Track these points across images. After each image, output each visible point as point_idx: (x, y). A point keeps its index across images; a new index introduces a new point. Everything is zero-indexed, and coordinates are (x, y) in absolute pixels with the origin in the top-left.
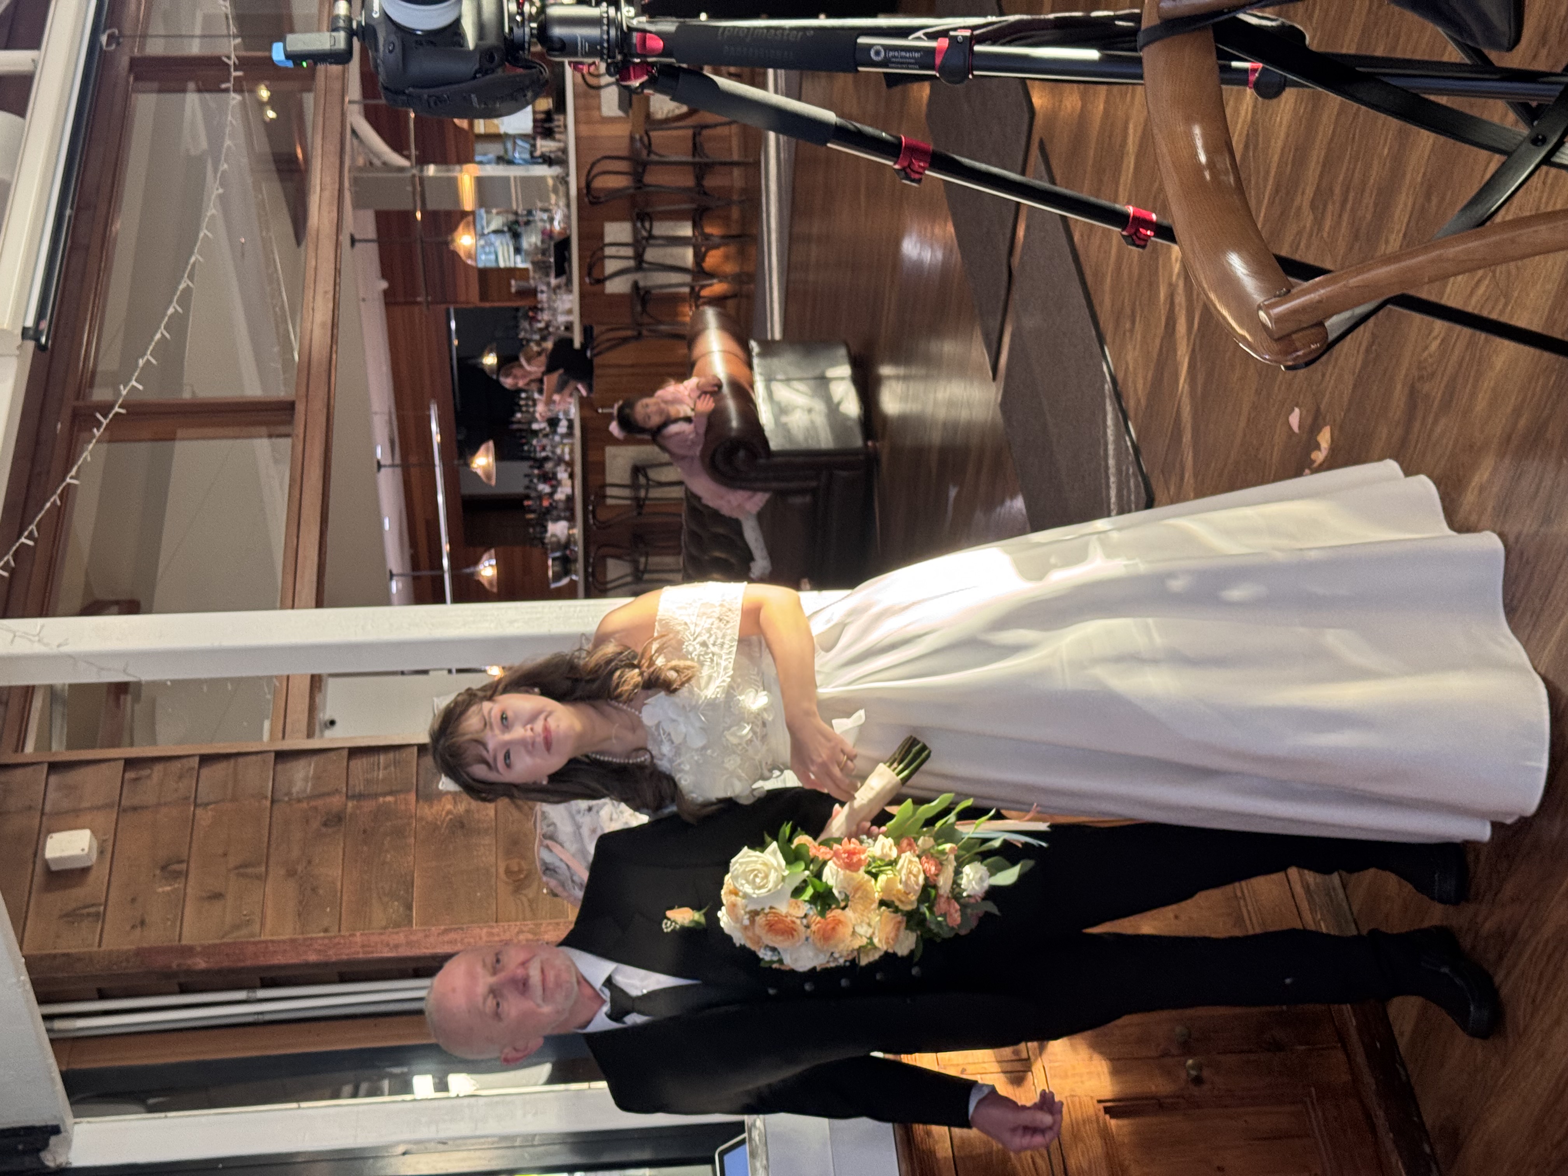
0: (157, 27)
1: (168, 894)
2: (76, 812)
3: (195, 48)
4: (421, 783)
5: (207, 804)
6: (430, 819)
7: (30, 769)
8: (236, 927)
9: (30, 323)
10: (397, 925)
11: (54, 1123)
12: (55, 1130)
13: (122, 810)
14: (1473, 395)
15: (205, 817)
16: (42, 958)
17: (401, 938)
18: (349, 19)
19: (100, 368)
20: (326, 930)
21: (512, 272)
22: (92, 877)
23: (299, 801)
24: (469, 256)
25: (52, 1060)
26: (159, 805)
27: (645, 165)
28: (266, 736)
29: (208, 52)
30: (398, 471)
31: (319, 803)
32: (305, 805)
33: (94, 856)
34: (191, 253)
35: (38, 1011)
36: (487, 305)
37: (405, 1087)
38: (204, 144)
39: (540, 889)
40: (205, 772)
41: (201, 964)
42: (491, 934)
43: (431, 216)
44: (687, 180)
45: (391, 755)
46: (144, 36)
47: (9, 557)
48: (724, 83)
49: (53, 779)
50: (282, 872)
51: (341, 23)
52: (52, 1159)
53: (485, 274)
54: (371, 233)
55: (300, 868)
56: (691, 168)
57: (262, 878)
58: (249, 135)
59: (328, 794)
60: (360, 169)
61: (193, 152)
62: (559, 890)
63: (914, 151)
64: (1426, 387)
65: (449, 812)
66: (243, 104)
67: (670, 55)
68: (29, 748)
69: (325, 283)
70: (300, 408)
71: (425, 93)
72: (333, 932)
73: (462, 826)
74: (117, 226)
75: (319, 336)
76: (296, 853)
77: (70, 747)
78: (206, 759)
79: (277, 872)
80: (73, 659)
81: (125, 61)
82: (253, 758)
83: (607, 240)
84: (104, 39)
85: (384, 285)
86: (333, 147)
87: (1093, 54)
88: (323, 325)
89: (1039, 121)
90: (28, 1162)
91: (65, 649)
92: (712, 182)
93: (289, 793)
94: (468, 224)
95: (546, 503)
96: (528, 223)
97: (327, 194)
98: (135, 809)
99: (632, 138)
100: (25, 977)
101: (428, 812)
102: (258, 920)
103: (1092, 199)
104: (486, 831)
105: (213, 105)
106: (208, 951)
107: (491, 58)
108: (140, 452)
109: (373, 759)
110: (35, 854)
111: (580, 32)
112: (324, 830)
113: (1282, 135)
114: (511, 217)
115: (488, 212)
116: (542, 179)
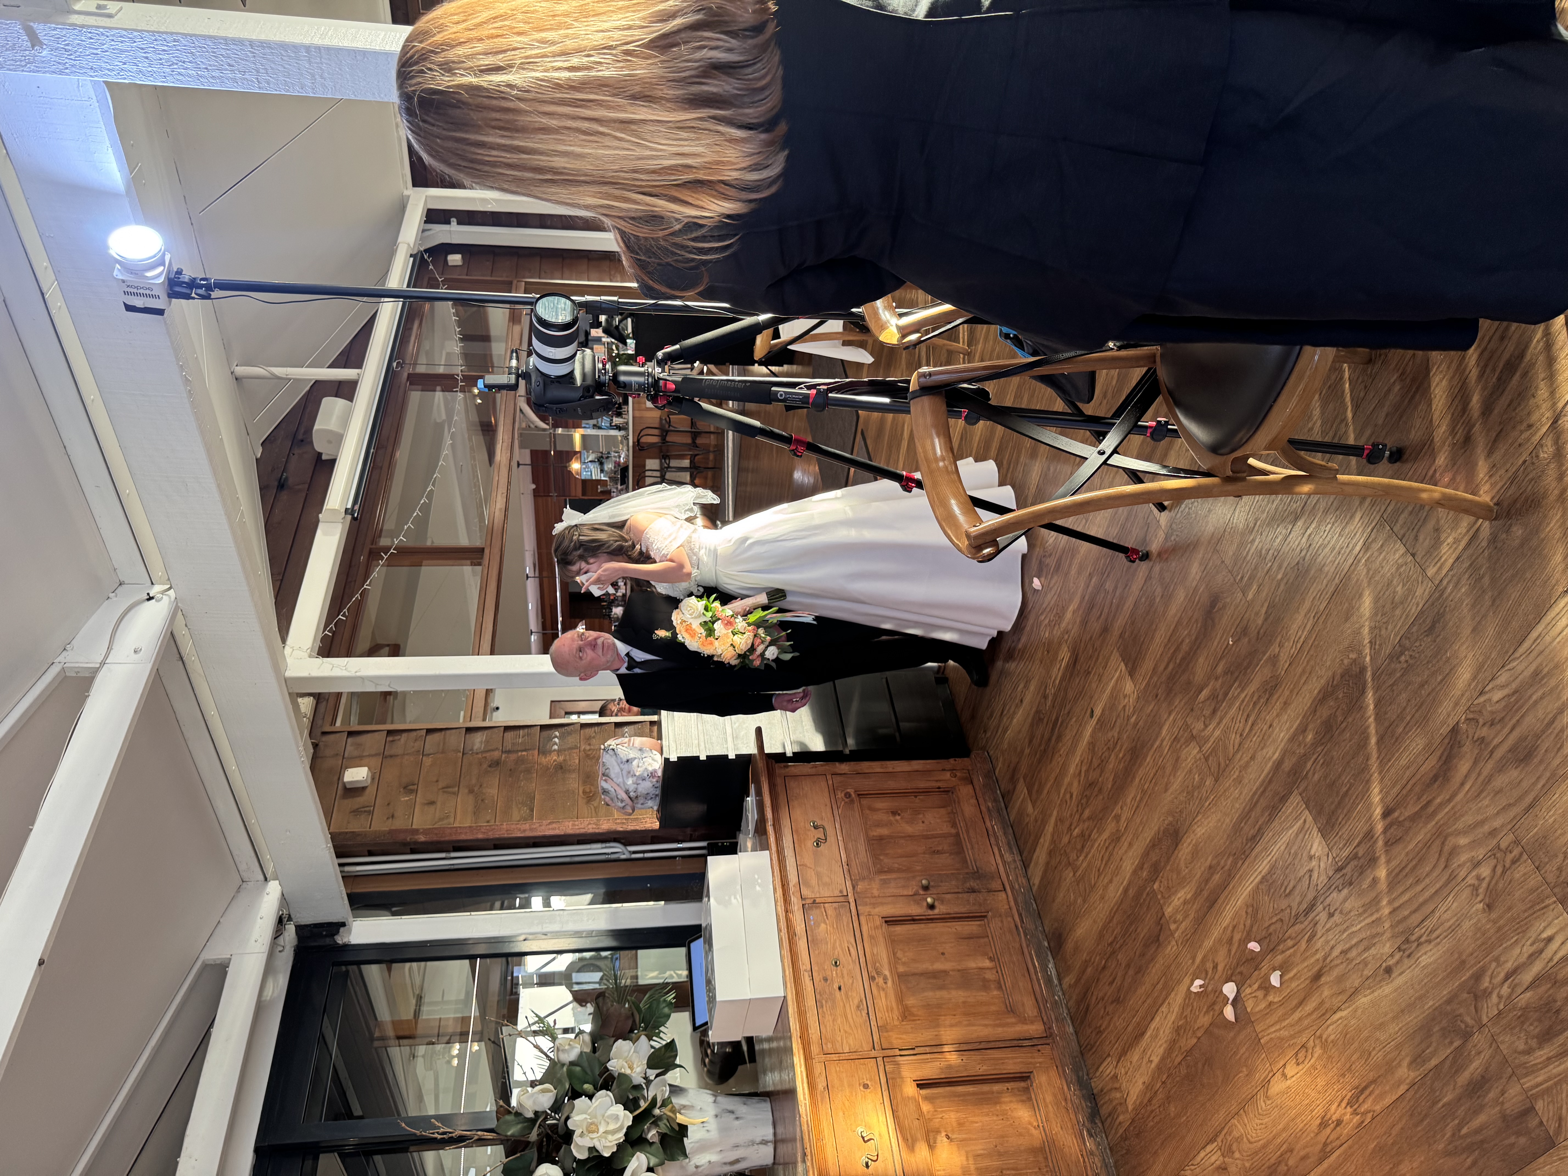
0: (423, 359)
1: (407, 801)
2: (361, 757)
3: (441, 370)
4: (541, 745)
5: (429, 755)
6: (545, 764)
7: (338, 735)
8: (441, 819)
9: (349, 506)
10: (525, 819)
11: (343, 921)
12: (343, 924)
13: (385, 757)
14: (1070, 565)
15: (427, 761)
16: (340, 834)
17: (527, 826)
18: (517, 369)
19: (385, 528)
20: (488, 822)
21: (599, 482)
22: (368, 791)
23: (477, 754)
24: (577, 474)
25: (343, 888)
26: (404, 754)
27: (667, 432)
28: (461, 720)
29: (447, 372)
30: (537, 580)
31: (488, 755)
32: (480, 756)
33: (369, 781)
34: (434, 473)
35: (337, 861)
36: (586, 498)
37: (526, 904)
38: (444, 417)
39: (600, 802)
40: (429, 738)
41: (422, 838)
42: (573, 825)
43: (559, 453)
44: (688, 440)
45: (526, 730)
46: (415, 364)
47: (332, 625)
48: (705, 406)
49: (350, 740)
50: (467, 791)
51: (513, 371)
52: (341, 939)
53: (585, 482)
54: (528, 461)
55: (476, 789)
56: (689, 434)
57: (456, 794)
58: (467, 411)
59: (493, 750)
60: (524, 429)
61: (438, 421)
62: (610, 803)
63: (799, 442)
64: (1048, 561)
65: (555, 761)
66: (465, 397)
67: (679, 392)
68: (338, 723)
69: (502, 489)
70: (487, 551)
71: (554, 407)
72: (492, 823)
73: (561, 768)
74: (398, 454)
75: (499, 516)
76: (474, 781)
77: (360, 723)
78: (429, 731)
79: (464, 791)
80: (362, 679)
81: (405, 375)
82: (454, 731)
83: (647, 468)
84: (395, 364)
85: (534, 486)
86: (509, 421)
87: (887, 400)
88: (501, 509)
89: (861, 420)
90: (328, 941)
91: (358, 674)
92: (699, 441)
93: (472, 750)
94: (577, 458)
95: (612, 598)
96: (608, 458)
97: (505, 444)
98: (391, 756)
99: (661, 419)
100: (330, 845)
101: (544, 760)
102: (452, 815)
103: (886, 468)
104: (574, 770)
105: (449, 398)
106: (426, 832)
107: (589, 391)
108: (403, 572)
109: (516, 732)
110: (339, 779)
111: (634, 379)
112: (489, 769)
113: (979, 434)
114: (600, 455)
115: (588, 452)
116: (616, 436)
